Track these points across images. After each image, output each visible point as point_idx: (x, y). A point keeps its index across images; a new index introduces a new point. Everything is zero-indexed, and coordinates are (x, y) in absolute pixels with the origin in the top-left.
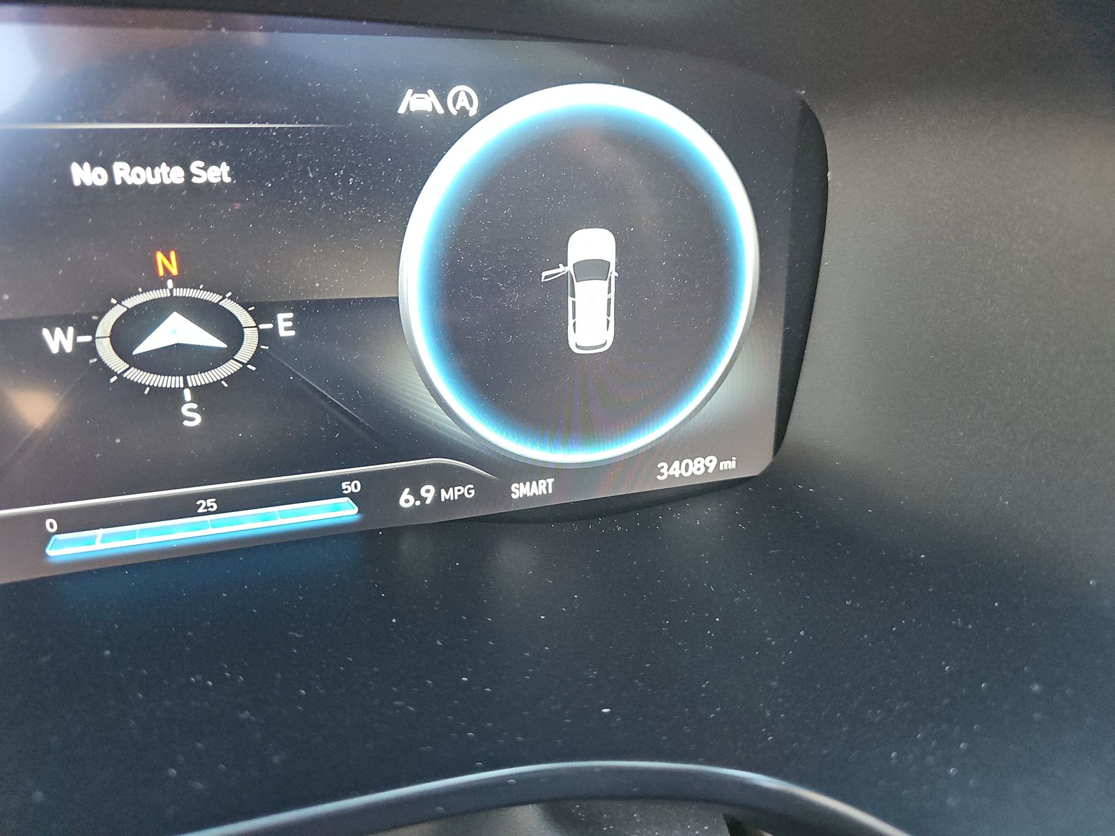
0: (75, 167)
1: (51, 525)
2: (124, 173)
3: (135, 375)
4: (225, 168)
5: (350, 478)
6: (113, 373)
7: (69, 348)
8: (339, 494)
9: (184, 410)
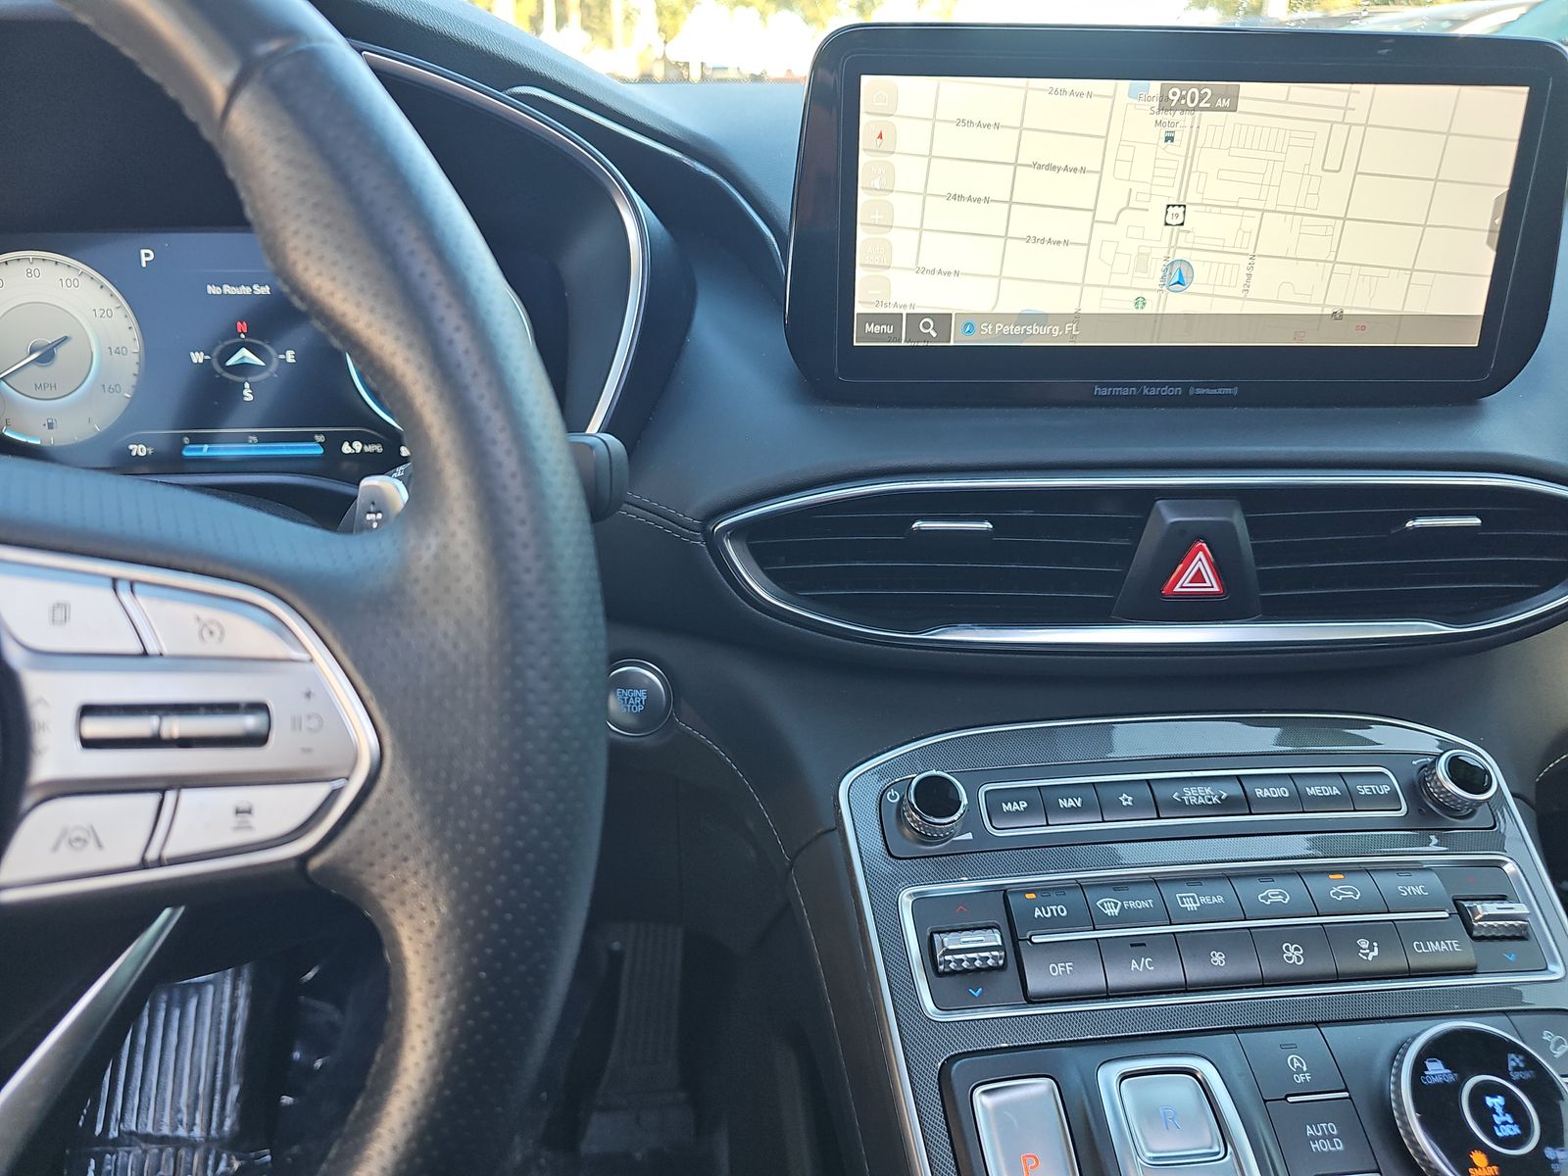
0: (209, 287)
1: (186, 440)
2: (228, 289)
3: (226, 375)
4: (267, 288)
5: (319, 433)
6: (217, 373)
7: (201, 361)
8: (314, 441)
9: (245, 392)
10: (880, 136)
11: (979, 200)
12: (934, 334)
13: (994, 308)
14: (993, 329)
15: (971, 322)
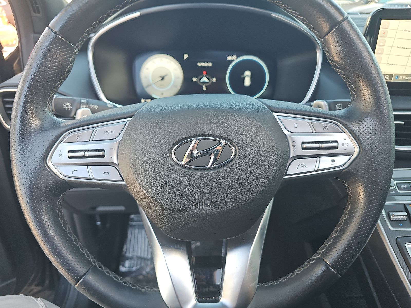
10: (384, 34)
11: (404, 48)
12: (388, 79)
13: (404, 73)
14: (402, 78)
15: (397, 76)
